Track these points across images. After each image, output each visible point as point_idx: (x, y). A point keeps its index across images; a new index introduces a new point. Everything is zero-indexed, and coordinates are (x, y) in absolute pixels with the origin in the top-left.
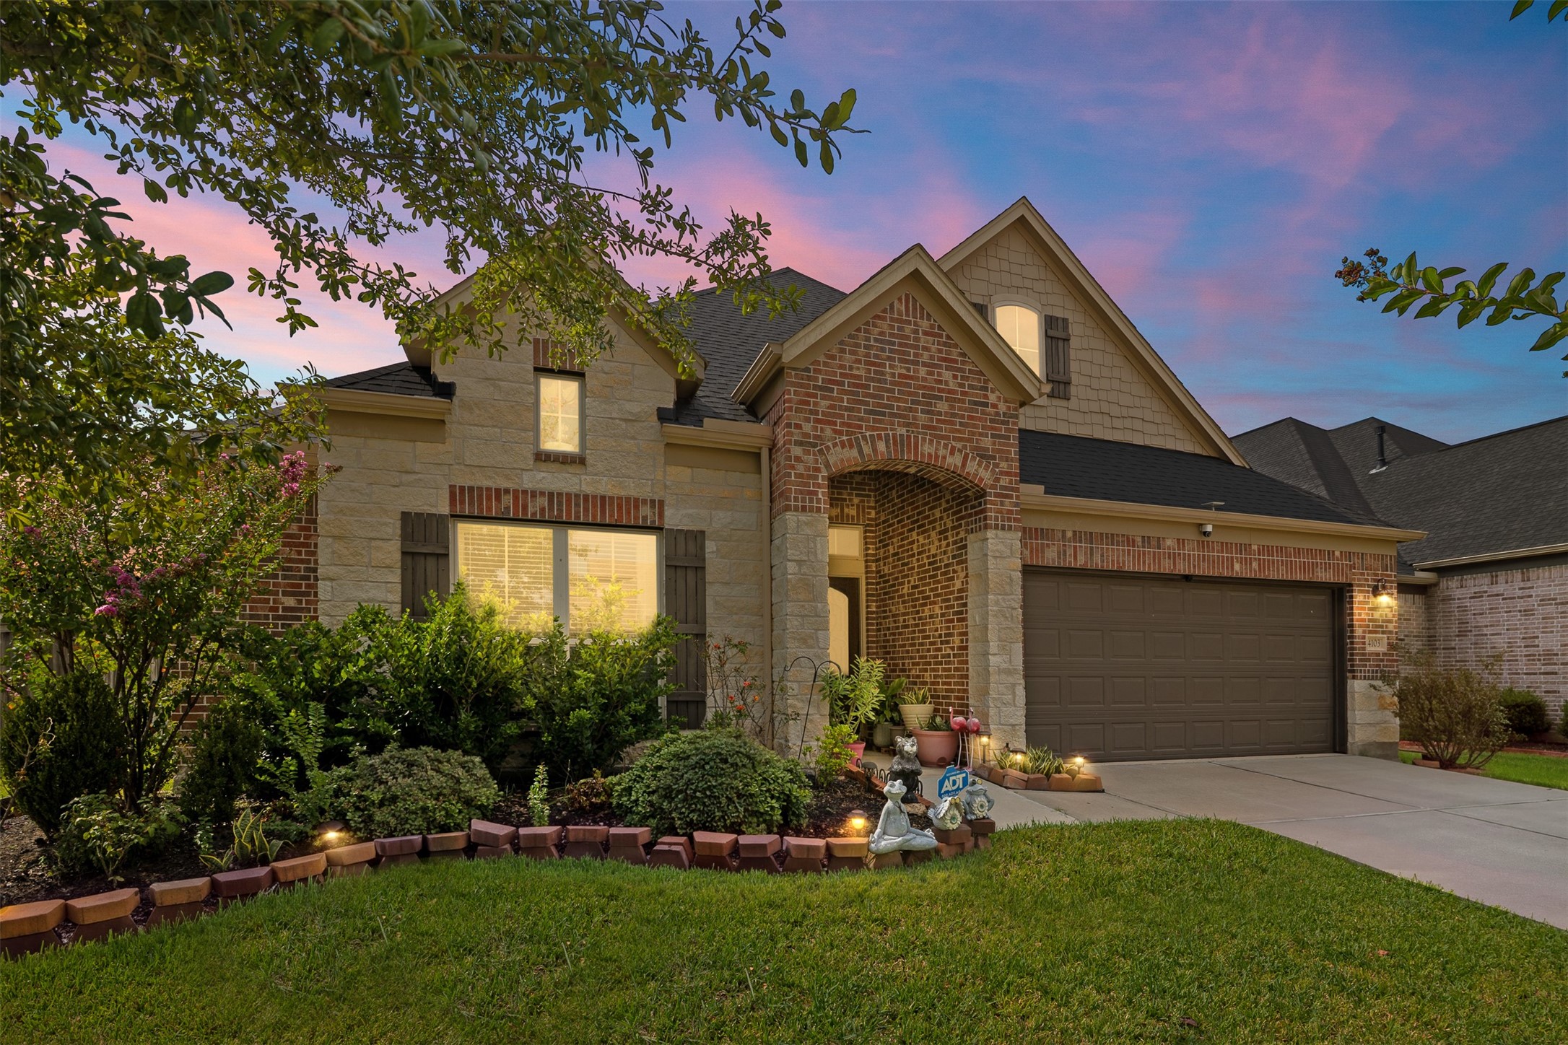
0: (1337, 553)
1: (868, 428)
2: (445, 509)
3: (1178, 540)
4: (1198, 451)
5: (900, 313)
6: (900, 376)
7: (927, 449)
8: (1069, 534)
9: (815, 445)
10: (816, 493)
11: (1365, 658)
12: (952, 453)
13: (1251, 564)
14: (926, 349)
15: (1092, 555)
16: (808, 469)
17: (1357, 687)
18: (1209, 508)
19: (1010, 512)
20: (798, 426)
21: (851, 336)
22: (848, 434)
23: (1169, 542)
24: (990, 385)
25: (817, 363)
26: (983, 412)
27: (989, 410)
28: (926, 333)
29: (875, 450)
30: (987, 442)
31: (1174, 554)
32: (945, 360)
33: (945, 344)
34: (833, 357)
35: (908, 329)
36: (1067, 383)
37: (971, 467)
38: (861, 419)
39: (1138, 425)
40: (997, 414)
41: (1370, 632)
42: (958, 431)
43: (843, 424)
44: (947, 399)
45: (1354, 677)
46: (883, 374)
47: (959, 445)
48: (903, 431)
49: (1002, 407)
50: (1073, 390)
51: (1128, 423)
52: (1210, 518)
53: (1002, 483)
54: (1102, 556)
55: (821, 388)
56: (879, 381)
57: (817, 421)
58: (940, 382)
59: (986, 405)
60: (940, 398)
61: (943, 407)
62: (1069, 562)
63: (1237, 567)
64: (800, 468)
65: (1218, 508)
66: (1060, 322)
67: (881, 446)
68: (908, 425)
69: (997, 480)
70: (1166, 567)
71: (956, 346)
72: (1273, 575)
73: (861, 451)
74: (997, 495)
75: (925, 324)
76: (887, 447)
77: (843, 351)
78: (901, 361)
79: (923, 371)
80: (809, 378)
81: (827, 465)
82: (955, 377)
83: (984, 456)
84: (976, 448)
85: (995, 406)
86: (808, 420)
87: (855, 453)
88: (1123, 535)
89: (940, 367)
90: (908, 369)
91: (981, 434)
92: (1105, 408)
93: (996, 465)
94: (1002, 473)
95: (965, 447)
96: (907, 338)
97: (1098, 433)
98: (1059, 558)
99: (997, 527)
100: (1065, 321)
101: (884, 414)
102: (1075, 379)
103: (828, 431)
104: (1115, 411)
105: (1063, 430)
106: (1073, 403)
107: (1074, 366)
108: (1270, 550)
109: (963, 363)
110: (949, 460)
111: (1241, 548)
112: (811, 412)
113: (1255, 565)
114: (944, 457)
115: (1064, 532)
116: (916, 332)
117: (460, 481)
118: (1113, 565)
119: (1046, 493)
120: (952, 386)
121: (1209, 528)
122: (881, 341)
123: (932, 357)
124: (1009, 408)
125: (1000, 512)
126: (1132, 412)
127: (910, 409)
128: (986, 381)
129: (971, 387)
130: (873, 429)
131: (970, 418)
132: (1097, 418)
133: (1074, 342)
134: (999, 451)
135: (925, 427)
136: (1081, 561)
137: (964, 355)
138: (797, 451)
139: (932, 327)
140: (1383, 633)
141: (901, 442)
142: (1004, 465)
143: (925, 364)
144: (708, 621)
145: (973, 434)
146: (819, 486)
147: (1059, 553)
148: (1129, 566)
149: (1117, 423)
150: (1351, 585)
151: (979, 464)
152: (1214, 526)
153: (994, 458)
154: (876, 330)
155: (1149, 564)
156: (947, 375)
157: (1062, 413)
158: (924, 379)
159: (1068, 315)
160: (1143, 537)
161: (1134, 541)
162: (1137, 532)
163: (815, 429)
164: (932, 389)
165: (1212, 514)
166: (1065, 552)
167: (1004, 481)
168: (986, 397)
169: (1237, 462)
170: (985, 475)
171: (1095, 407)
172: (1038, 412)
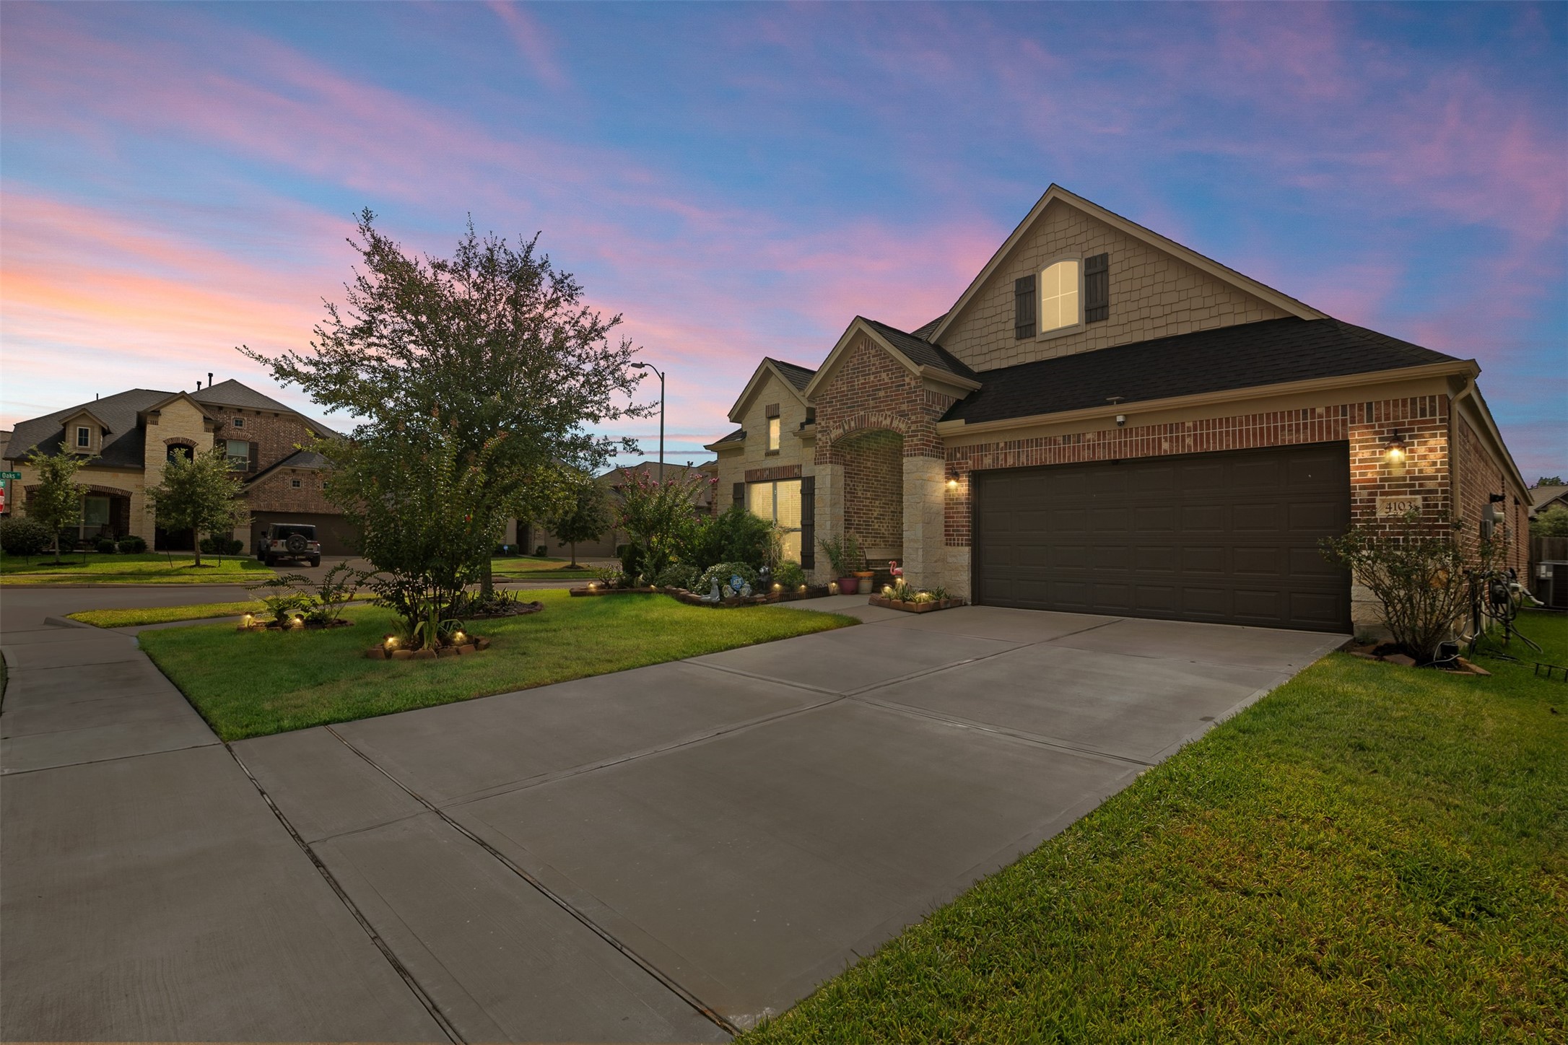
1: (847, 416)
2: (744, 481)
3: (1099, 433)
4: (1265, 318)
5: (862, 350)
6: (862, 384)
7: (873, 419)
8: (1002, 445)
9: (826, 431)
10: (826, 454)
11: (1374, 524)
12: (885, 419)
13: (1183, 440)
14: (874, 365)
15: (1019, 457)
16: (823, 443)
18: (1111, 403)
19: (917, 445)
21: (841, 372)
22: (839, 421)
23: (1089, 436)
24: (906, 373)
25: (827, 391)
26: (903, 390)
27: (906, 387)
28: (874, 356)
29: (850, 427)
30: (904, 407)
31: (1094, 445)
32: (883, 367)
33: (884, 358)
34: (833, 386)
35: (865, 357)
36: (1106, 306)
37: (895, 424)
38: (845, 412)
39: (1183, 316)
40: (911, 388)
41: (1385, 494)
42: (889, 405)
43: (837, 418)
44: (884, 389)
46: (854, 386)
47: (889, 413)
48: (862, 413)
49: (913, 384)
50: (1112, 310)
52: (1118, 412)
53: (912, 428)
54: (1027, 456)
55: (828, 403)
56: (853, 390)
57: (827, 419)
58: (880, 380)
59: (904, 385)
60: (880, 390)
61: (882, 394)
62: (1001, 464)
63: (1165, 446)
64: (821, 444)
65: (1119, 402)
66: (1101, 259)
67: (853, 424)
68: (865, 409)
69: (909, 427)
70: (1086, 456)
71: (888, 358)
73: (845, 429)
74: (909, 437)
75: (874, 352)
77: (837, 381)
78: (862, 376)
79: (871, 378)
80: (824, 399)
81: (832, 439)
82: (887, 375)
83: (903, 415)
84: (898, 412)
85: (909, 384)
86: (823, 420)
87: (841, 431)
88: (1046, 438)
89: (880, 372)
90: (865, 379)
91: (901, 403)
92: (1145, 313)
93: (909, 419)
94: (912, 423)
95: (892, 413)
96: (865, 362)
97: (1138, 338)
98: (994, 462)
99: (908, 456)
100: (1105, 255)
101: (854, 407)
102: (1113, 300)
103: (831, 423)
104: (1156, 311)
105: (1102, 345)
106: (1112, 320)
107: (1113, 290)
109: (892, 365)
110: (885, 423)
112: (825, 415)
113: (1189, 441)
114: (881, 422)
115: (998, 444)
116: (868, 357)
117: (748, 469)
118: (1036, 461)
119: (966, 423)
120: (886, 381)
121: (1118, 419)
122: (852, 369)
123: (877, 368)
124: (917, 383)
125: (910, 446)
127: (867, 400)
128: (904, 372)
129: (896, 378)
130: (850, 416)
131: (896, 395)
132: (1136, 325)
133: (1114, 269)
134: (910, 410)
136: (1010, 462)
137: (890, 361)
138: (819, 436)
139: (877, 352)
140: (1414, 492)
141: (862, 419)
142: (913, 418)
143: (873, 374)
145: (897, 404)
146: (827, 450)
147: (993, 459)
148: (1050, 460)
150: (1345, 442)
151: (900, 421)
153: (908, 414)
155: (1069, 457)
156: (884, 375)
157: (1101, 332)
158: (873, 382)
159: (1107, 250)
160: (1064, 437)
161: (1055, 441)
162: (1059, 435)
163: (827, 423)
164: (877, 385)
165: (1115, 408)
166: (998, 458)
168: (904, 380)
169: (1307, 317)
170: (902, 426)
171: (1135, 316)
172: (1079, 339)
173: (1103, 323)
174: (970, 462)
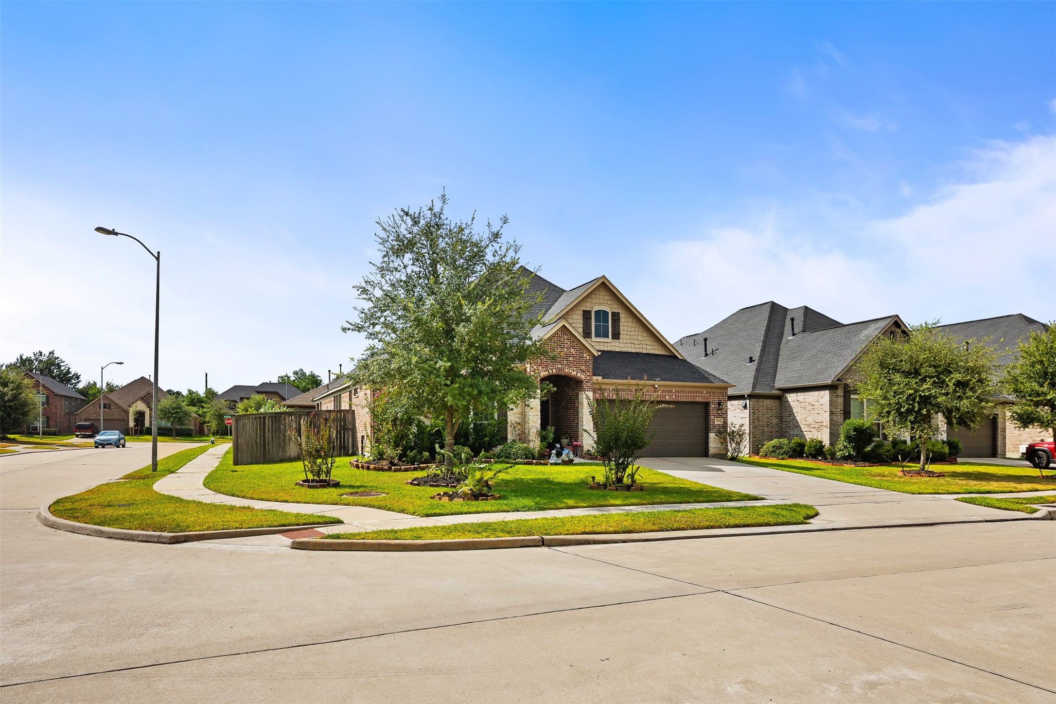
0: (704, 392)
1: (551, 366)
3: (647, 390)
4: (667, 354)
5: (560, 335)
6: (559, 351)
7: (567, 370)
8: (611, 389)
11: (714, 426)
12: (573, 371)
14: (566, 343)
15: (618, 395)
16: (535, 377)
17: (712, 435)
18: (656, 380)
19: (590, 386)
20: (533, 367)
22: (546, 368)
23: (644, 391)
24: (584, 352)
26: (582, 359)
27: (584, 358)
28: (566, 339)
29: (552, 372)
30: (583, 368)
31: (646, 394)
32: (572, 346)
33: (572, 342)
34: (542, 348)
35: (562, 339)
36: (619, 334)
37: (579, 375)
38: (549, 364)
39: (644, 346)
40: (586, 360)
41: (717, 417)
42: (575, 365)
43: (544, 366)
44: (572, 357)
45: (711, 432)
46: (555, 351)
47: (575, 369)
48: (560, 366)
49: (588, 358)
50: (621, 336)
51: (641, 346)
52: (657, 384)
54: (621, 396)
55: (538, 357)
56: (554, 353)
57: (537, 365)
58: (570, 352)
59: (583, 357)
60: (570, 357)
61: (571, 359)
62: (611, 397)
63: (667, 397)
64: (533, 378)
66: (617, 314)
67: (554, 371)
68: (561, 364)
69: (586, 378)
71: (575, 342)
72: (680, 400)
73: (549, 372)
74: (586, 382)
75: (566, 337)
76: (556, 370)
77: (544, 346)
78: (560, 347)
79: (566, 350)
81: (540, 376)
82: (574, 351)
83: (582, 371)
84: (580, 369)
85: (586, 357)
86: (535, 365)
87: (547, 373)
89: (570, 348)
91: (582, 366)
92: (632, 342)
93: (586, 374)
94: (587, 376)
95: (577, 369)
97: (630, 350)
99: (586, 391)
100: (619, 313)
101: (555, 362)
102: (622, 332)
103: (540, 368)
104: (636, 342)
105: (617, 350)
106: (621, 340)
107: (621, 328)
108: (679, 392)
110: (573, 373)
111: (668, 392)
112: (536, 363)
113: (674, 397)
114: (571, 373)
115: (609, 389)
116: (564, 339)
119: (602, 378)
120: (574, 353)
121: (656, 386)
122: (554, 343)
123: (568, 346)
125: (587, 386)
126: (642, 342)
127: (562, 360)
128: (583, 351)
129: (579, 353)
131: (579, 361)
132: (629, 345)
133: (622, 320)
134: (586, 370)
135: (566, 365)
136: (614, 397)
137: (577, 344)
138: (532, 373)
139: (568, 337)
140: (722, 418)
141: (560, 369)
142: (588, 374)
143: (566, 348)
144: (508, 416)
145: (579, 366)
146: (538, 382)
147: (607, 395)
149: (637, 346)
150: (710, 402)
151: (581, 374)
152: (658, 386)
153: (585, 372)
154: (553, 340)
156: (572, 350)
157: (617, 344)
158: (566, 352)
159: (620, 311)
160: (636, 390)
162: (633, 389)
163: (537, 367)
165: (657, 382)
167: (588, 378)
168: (583, 355)
169: (680, 358)
170: (583, 377)
171: (629, 341)
172: (609, 344)
173: (618, 341)
174: (597, 395)
